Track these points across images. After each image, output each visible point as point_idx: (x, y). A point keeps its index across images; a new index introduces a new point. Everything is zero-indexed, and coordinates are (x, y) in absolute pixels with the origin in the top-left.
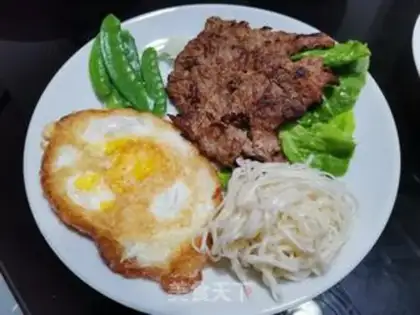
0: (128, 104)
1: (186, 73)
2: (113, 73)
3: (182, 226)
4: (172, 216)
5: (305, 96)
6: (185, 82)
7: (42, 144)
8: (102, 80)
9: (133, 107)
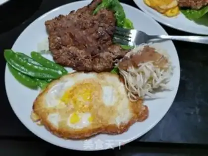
0: (49, 80)
1: (61, 51)
2: (30, 73)
3: (122, 99)
4: (115, 100)
5: (111, 23)
6: (64, 54)
7: (38, 124)
8: (28, 80)
9: (53, 80)
